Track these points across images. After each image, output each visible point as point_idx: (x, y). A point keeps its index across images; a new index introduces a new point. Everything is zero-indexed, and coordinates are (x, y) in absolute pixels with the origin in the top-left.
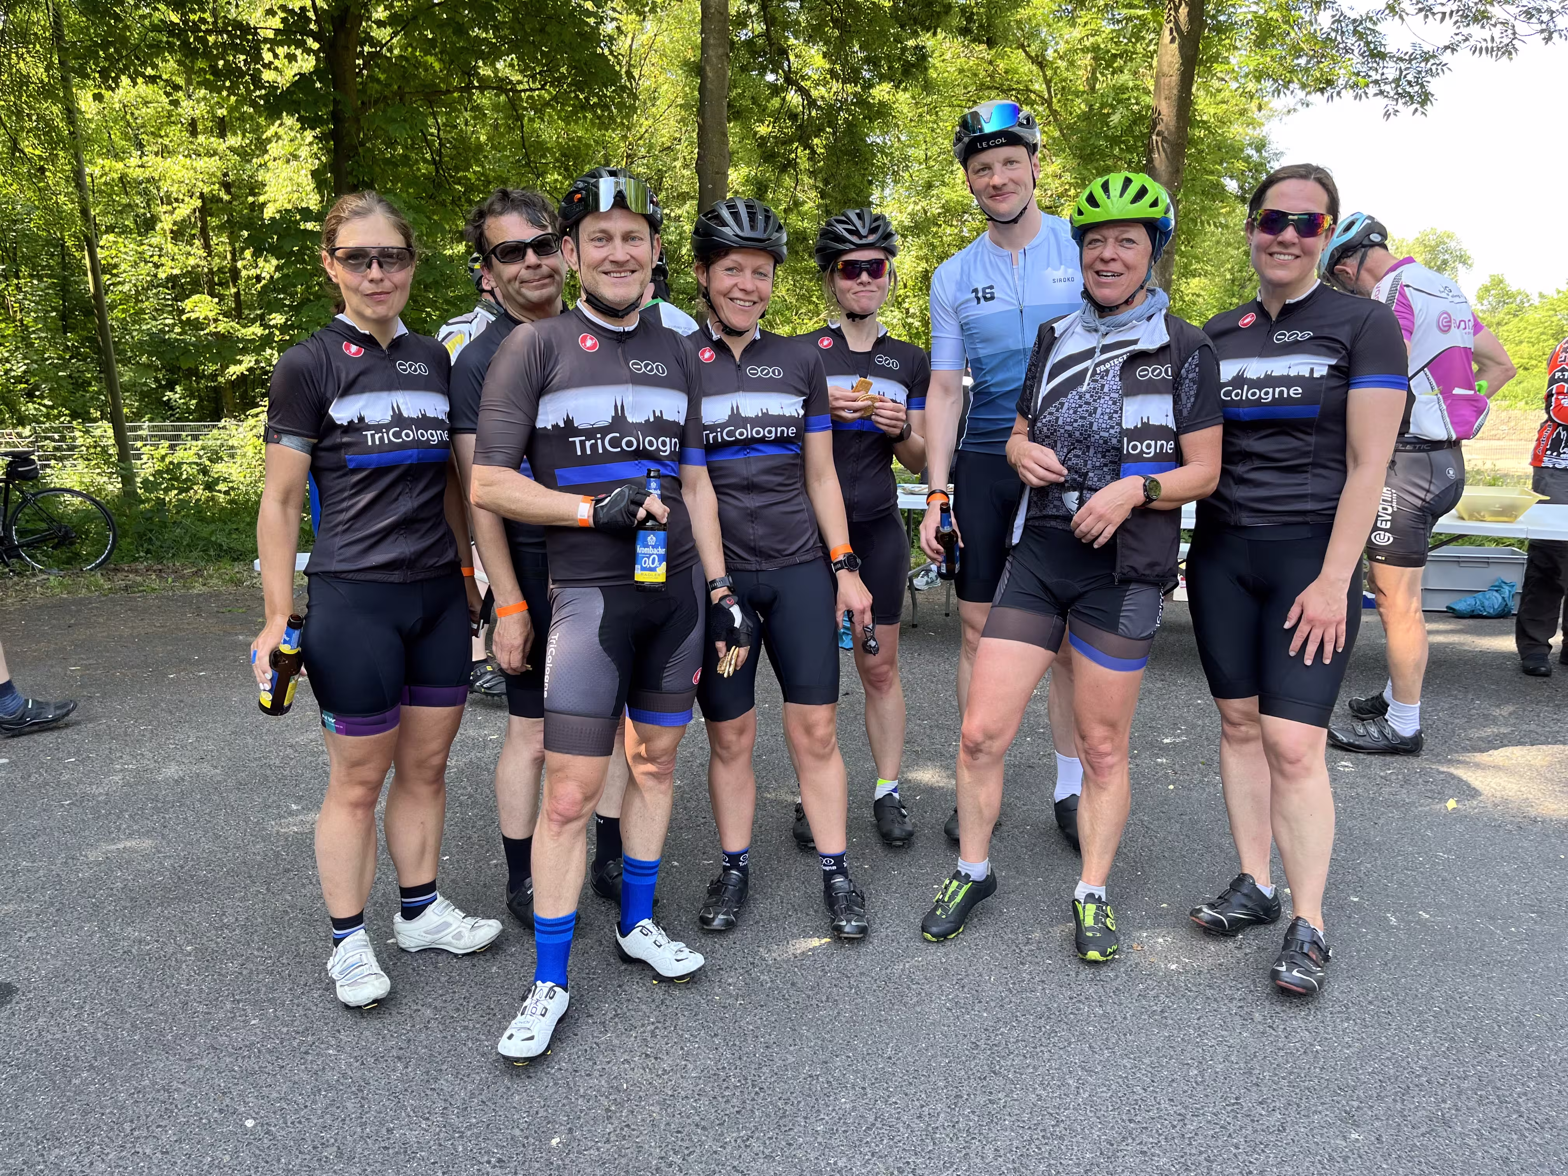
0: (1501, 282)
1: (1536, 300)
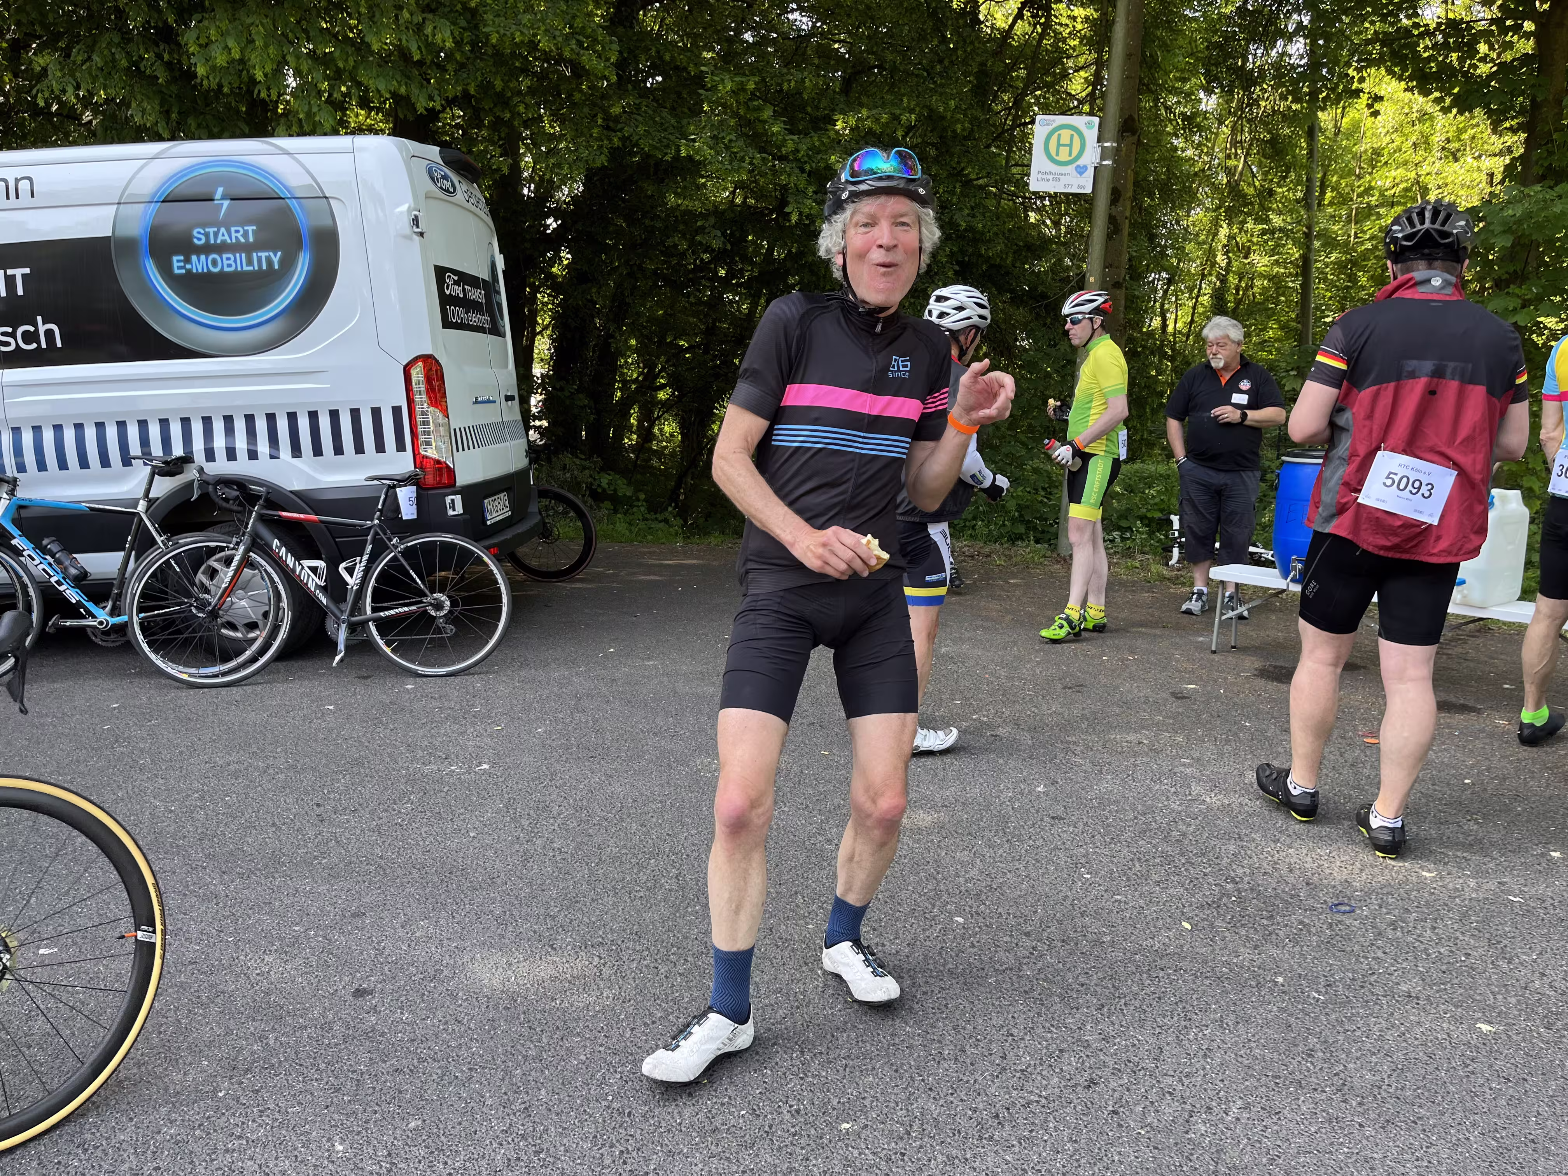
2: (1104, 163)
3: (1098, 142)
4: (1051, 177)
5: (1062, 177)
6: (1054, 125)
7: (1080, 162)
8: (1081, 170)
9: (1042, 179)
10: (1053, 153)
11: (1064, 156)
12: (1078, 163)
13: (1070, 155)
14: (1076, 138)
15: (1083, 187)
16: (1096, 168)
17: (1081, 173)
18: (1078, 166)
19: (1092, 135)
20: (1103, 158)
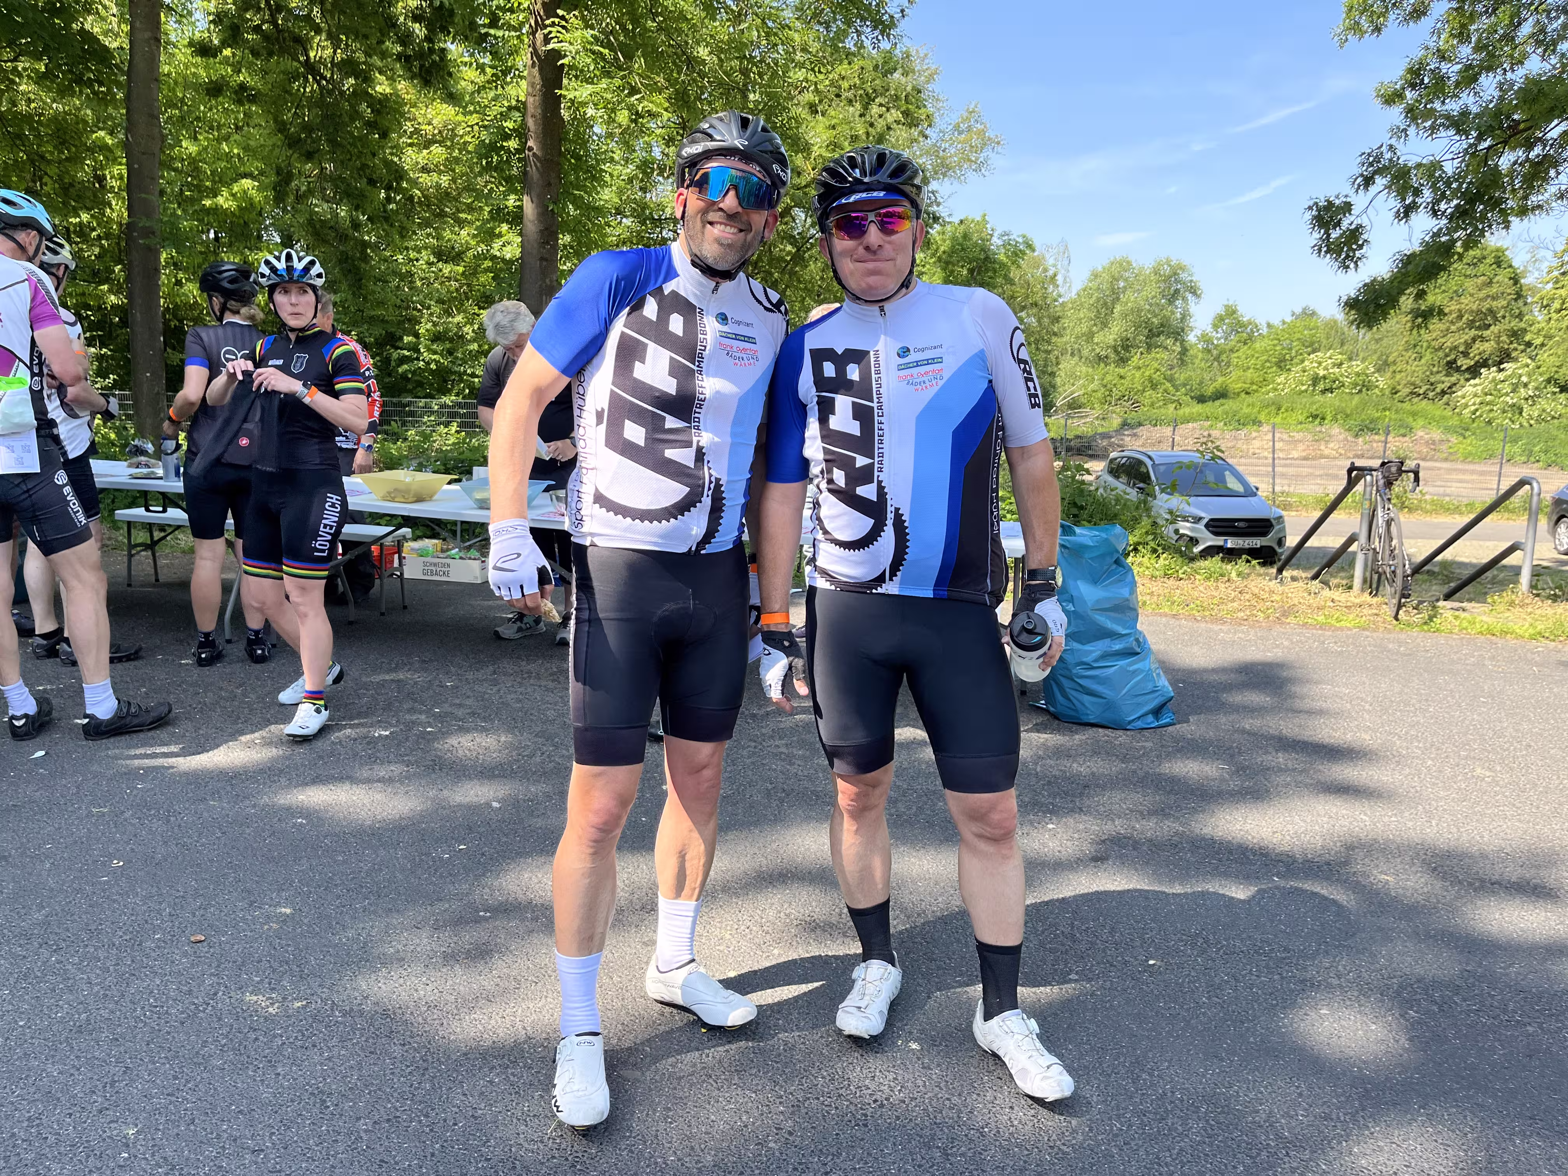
0: (1234, 312)
1: (1264, 331)
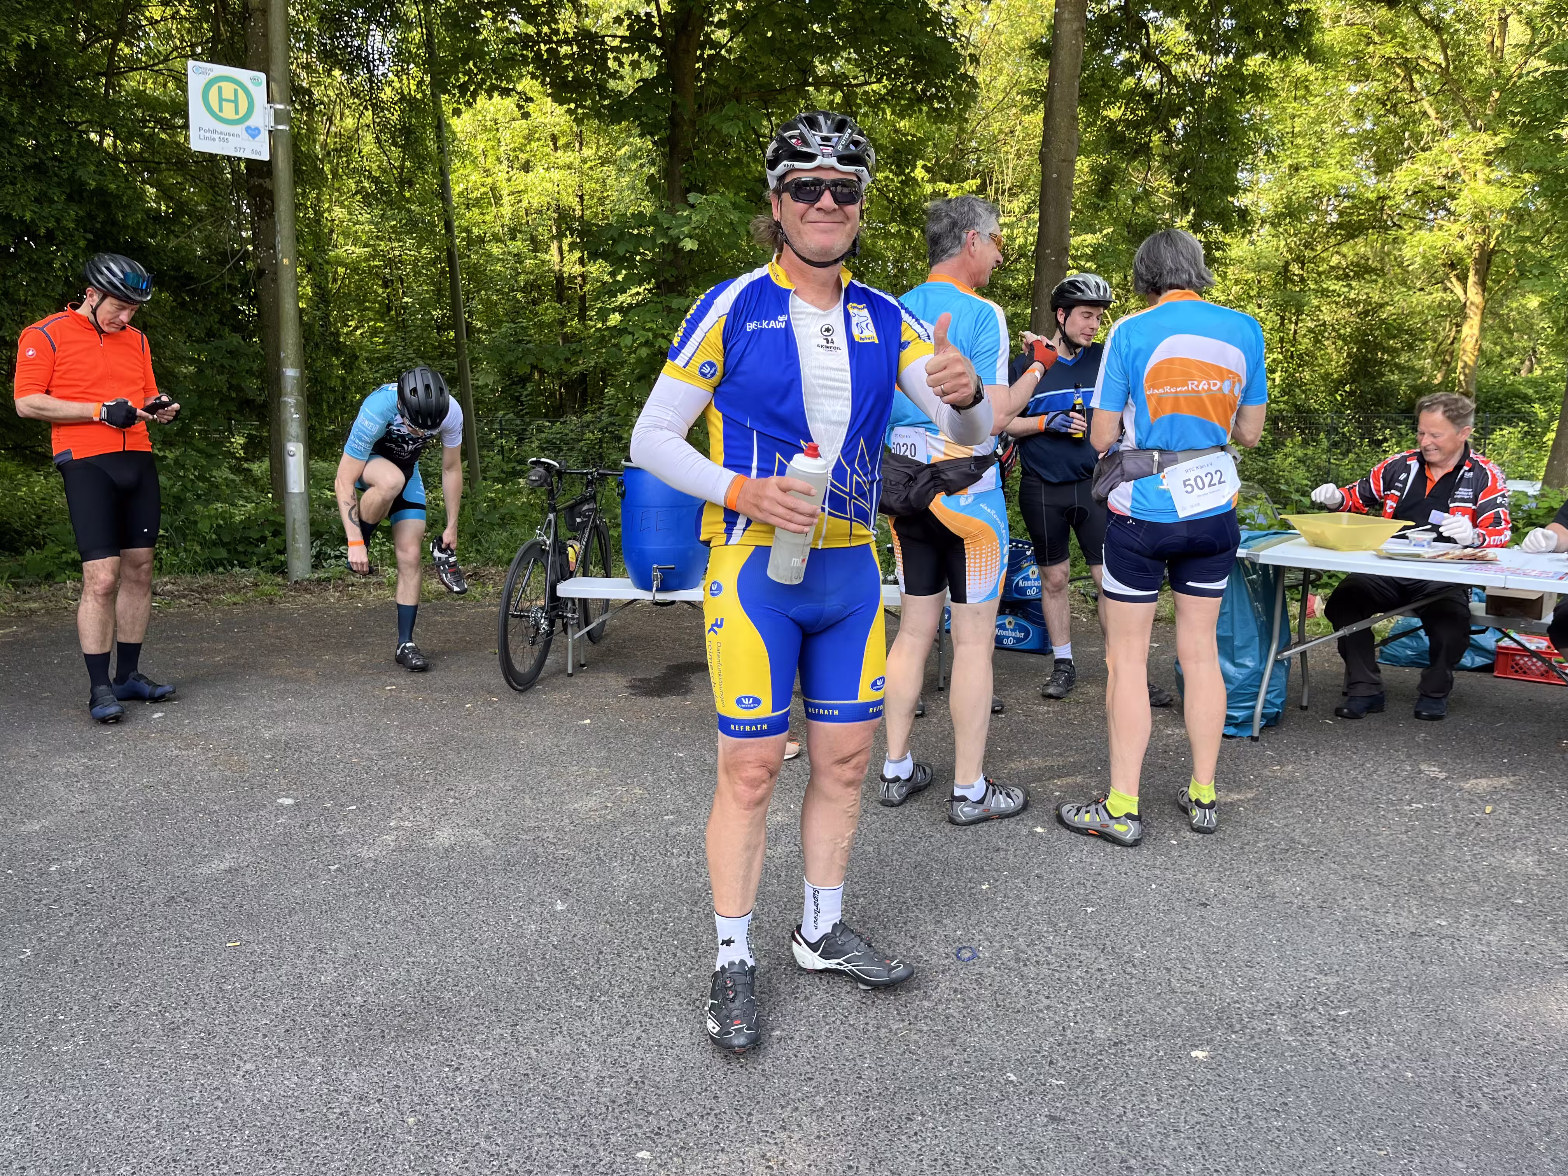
2: (280, 127)
3: (268, 102)
4: (216, 136)
5: (230, 138)
6: (212, 75)
7: (251, 122)
8: (253, 132)
9: (206, 138)
10: (216, 108)
11: (228, 111)
12: (247, 124)
13: (237, 112)
14: (240, 91)
15: (259, 153)
16: (270, 132)
17: (254, 137)
18: (248, 129)
19: (260, 93)
20: (277, 122)
